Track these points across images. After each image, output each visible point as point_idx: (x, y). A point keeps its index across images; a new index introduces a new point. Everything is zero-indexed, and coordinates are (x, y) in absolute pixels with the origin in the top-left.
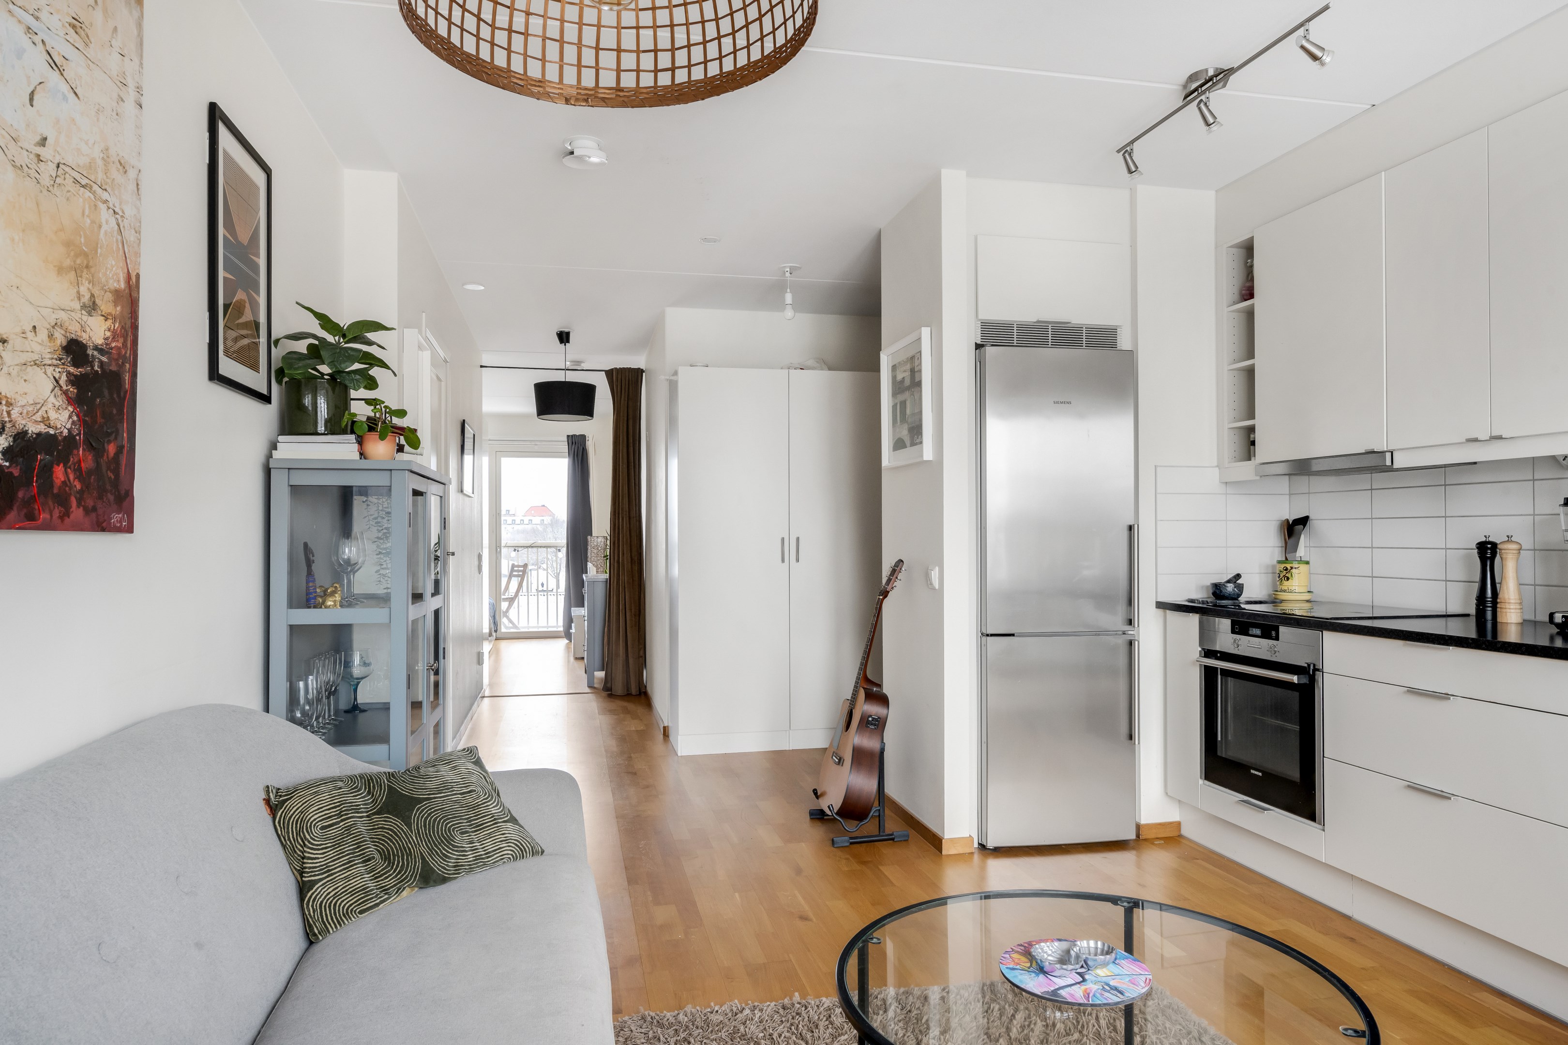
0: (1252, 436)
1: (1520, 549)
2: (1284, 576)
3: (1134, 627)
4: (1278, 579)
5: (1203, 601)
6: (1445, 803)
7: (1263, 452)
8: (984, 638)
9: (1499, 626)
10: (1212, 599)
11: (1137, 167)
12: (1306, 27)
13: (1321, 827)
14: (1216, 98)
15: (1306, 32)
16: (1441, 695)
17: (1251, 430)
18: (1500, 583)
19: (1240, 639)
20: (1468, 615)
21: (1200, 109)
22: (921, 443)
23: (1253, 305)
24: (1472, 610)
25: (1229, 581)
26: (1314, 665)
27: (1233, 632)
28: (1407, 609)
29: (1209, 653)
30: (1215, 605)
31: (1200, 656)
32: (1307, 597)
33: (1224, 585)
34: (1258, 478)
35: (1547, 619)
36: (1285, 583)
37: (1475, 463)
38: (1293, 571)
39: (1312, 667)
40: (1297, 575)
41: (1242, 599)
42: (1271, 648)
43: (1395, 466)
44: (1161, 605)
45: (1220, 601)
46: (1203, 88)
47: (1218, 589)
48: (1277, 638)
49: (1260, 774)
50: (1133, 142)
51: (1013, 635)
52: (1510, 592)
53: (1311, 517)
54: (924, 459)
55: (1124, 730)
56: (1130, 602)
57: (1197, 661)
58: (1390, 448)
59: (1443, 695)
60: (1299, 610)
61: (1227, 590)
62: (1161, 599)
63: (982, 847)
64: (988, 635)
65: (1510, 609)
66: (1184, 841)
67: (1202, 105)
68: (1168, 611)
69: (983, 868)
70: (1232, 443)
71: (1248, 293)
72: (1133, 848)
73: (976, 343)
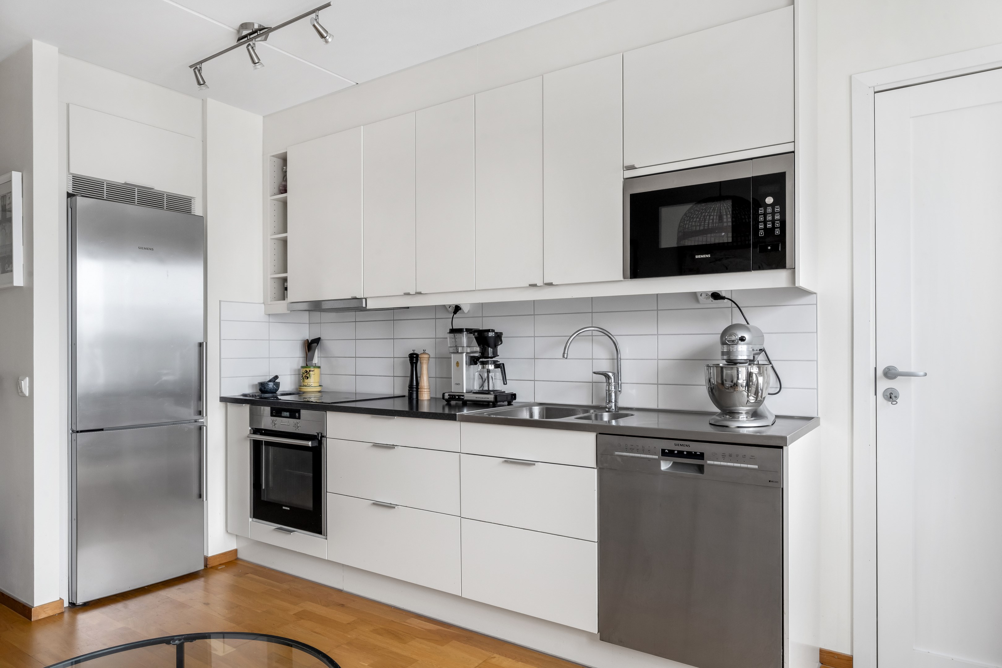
0: (286, 284)
1: (429, 358)
2: (306, 376)
3: (203, 416)
4: (301, 378)
5: (252, 395)
6: (393, 510)
7: (292, 295)
8: (74, 435)
9: (419, 401)
10: (259, 393)
11: (204, 82)
12: (317, 13)
13: (325, 537)
14: (260, 45)
15: (317, 17)
16: (390, 446)
17: (285, 280)
18: (420, 377)
19: (276, 420)
20: (404, 396)
21: (248, 50)
22: (12, 271)
23: (286, 197)
24: (406, 394)
25: (270, 381)
26: (321, 434)
27: (272, 415)
28: (374, 394)
29: (256, 431)
30: (261, 398)
31: (250, 433)
32: (318, 389)
33: (267, 383)
34: (289, 312)
35: (441, 397)
36: (306, 381)
37: (408, 308)
38: (311, 373)
39: (320, 435)
40: (313, 375)
41: (279, 392)
42: (295, 424)
43: (368, 308)
44: (223, 400)
45: (264, 395)
46: (251, 36)
47: (263, 386)
48: (299, 418)
49: (288, 509)
50: (201, 62)
51: (102, 430)
52: (425, 382)
53: (322, 338)
54: (14, 285)
55: (195, 491)
56: (200, 398)
57: (248, 437)
58: (365, 296)
59: (391, 446)
60: (313, 398)
61: (269, 387)
62: (224, 395)
63: (72, 605)
64: (78, 432)
65: (424, 392)
66: (239, 562)
67: (250, 48)
68: (228, 403)
69: (73, 623)
70: (273, 288)
71: (284, 190)
72: (202, 576)
73: (68, 193)
